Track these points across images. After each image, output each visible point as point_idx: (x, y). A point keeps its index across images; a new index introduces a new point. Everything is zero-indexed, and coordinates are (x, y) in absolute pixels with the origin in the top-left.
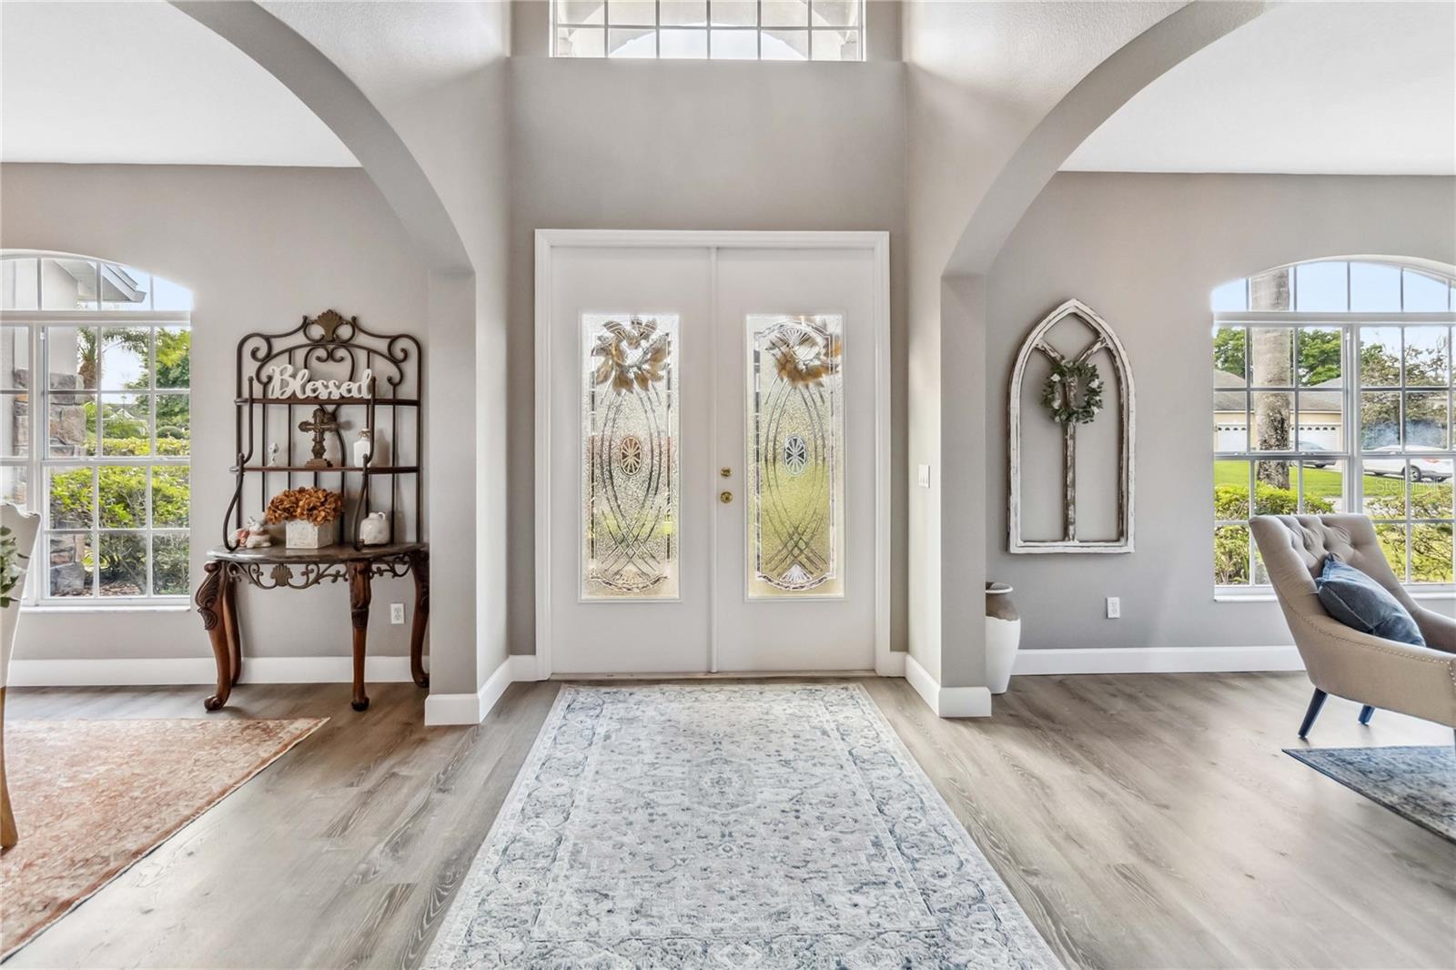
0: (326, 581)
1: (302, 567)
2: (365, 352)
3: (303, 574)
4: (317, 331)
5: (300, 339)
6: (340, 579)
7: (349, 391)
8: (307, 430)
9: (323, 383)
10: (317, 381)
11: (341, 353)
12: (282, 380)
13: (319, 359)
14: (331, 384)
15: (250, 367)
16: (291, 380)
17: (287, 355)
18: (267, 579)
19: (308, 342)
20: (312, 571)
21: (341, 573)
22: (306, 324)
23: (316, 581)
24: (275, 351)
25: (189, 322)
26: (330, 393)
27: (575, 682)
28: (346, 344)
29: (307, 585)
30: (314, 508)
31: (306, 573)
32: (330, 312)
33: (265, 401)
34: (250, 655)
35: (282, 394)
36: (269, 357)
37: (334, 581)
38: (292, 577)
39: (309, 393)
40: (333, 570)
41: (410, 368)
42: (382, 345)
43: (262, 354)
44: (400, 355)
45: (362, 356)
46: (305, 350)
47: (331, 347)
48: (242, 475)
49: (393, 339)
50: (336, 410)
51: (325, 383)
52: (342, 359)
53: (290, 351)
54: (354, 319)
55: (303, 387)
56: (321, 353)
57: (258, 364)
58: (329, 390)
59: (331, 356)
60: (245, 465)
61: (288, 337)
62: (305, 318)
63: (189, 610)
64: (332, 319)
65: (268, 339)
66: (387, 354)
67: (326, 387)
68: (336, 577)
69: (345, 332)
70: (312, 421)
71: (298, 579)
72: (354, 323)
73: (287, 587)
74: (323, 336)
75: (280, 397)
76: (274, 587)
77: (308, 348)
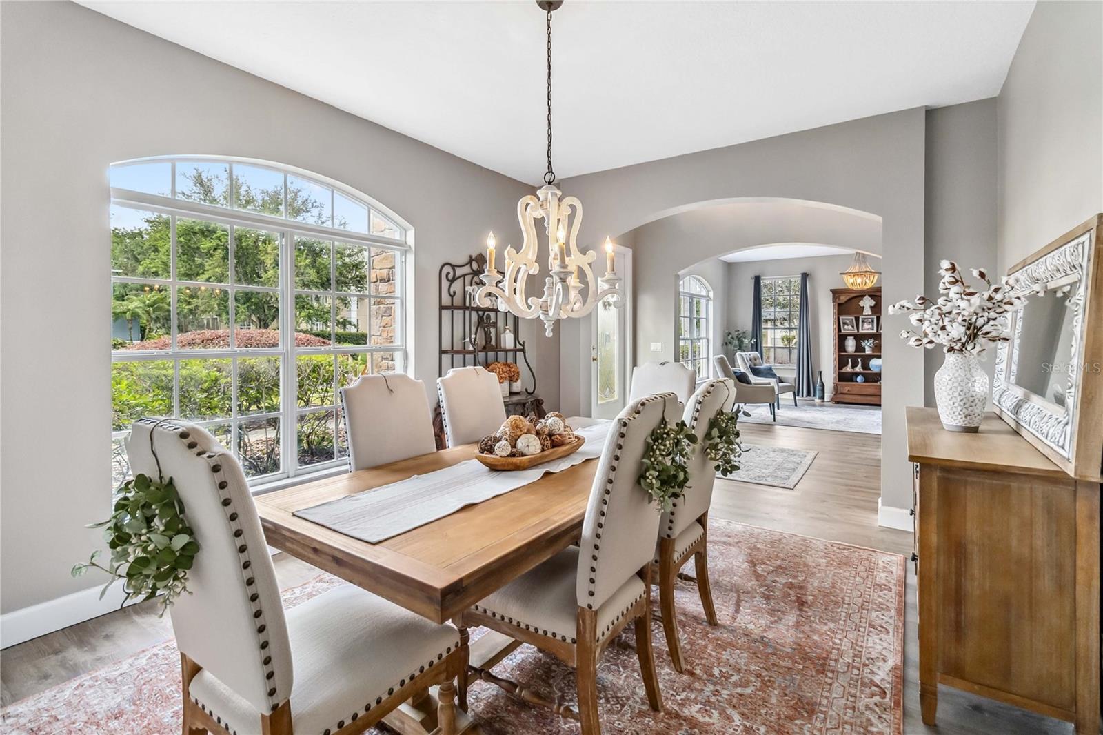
4: (475, 266)
5: (468, 269)
13: (476, 283)
15: (445, 284)
19: (471, 272)
22: (471, 260)
24: (457, 275)
32: (480, 254)
33: (452, 307)
36: (454, 279)
43: (450, 277)
53: (464, 276)
57: (449, 284)
61: (463, 267)
62: (471, 257)
65: (453, 267)
70: (486, 322)
74: (477, 269)
75: (459, 305)
77: (471, 276)
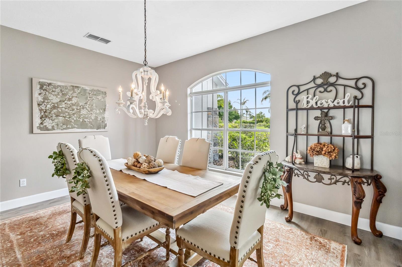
0: (340, 184)
1: (329, 176)
2: (343, 87)
3: (329, 179)
4: (319, 81)
5: (312, 85)
6: (346, 184)
7: (338, 103)
8: (318, 120)
9: (325, 101)
10: (322, 100)
11: (330, 88)
12: (307, 101)
13: (320, 92)
14: (329, 101)
15: (291, 97)
16: (311, 101)
17: (306, 91)
18: (312, 178)
19: (315, 86)
20: (333, 179)
21: (347, 181)
22: (315, 79)
23: (335, 183)
24: (301, 91)
26: (329, 104)
28: (333, 85)
29: (330, 184)
30: (331, 152)
31: (330, 179)
32: (325, 72)
33: (297, 109)
35: (307, 106)
36: (299, 93)
37: (343, 184)
38: (324, 180)
39: (319, 105)
40: (343, 180)
41: (368, 92)
42: (352, 83)
43: (296, 92)
44: (362, 86)
45: (341, 89)
47: (326, 87)
49: (358, 79)
50: (328, 112)
51: (326, 101)
52: (331, 91)
53: (307, 90)
54: (337, 73)
55: (316, 103)
56: (322, 89)
57: (295, 96)
58: (328, 104)
59: (326, 90)
61: (307, 85)
62: (314, 77)
64: (326, 75)
65: (298, 86)
66: (355, 87)
67: (327, 102)
68: (344, 183)
69: (332, 80)
70: (320, 116)
71: (326, 181)
72: (337, 76)
73: (321, 183)
74: (323, 82)
75: (306, 107)
76: (315, 182)
77: (315, 89)
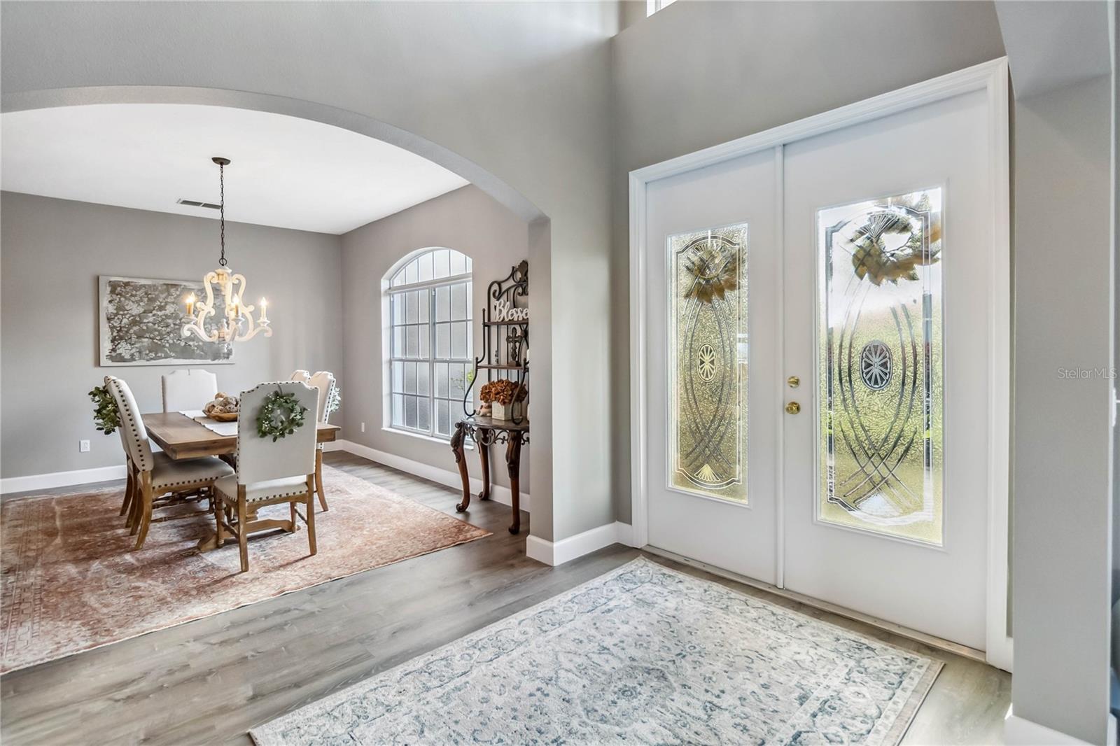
4: (518, 276)
7: (526, 315)
8: (510, 342)
9: (516, 310)
10: (513, 309)
12: (499, 309)
13: (519, 294)
16: (503, 309)
17: (506, 293)
19: (515, 283)
21: (506, 438)
22: (514, 272)
24: (502, 291)
25: (471, 278)
27: (652, 555)
32: (524, 262)
33: (497, 324)
34: (495, 483)
35: (500, 318)
36: (500, 296)
39: (510, 317)
43: (497, 294)
46: (513, 289)
47: (524, 285)
48: (477, 370)
53: (508, 290)
55: (508, 314)
56: (520, 290)
57: (496, 300)
59: (523, 292)
60: (479, 365)
62: (513, 268)
63: (472, 450)
64: (524, 266)
65: (500, 283)
67: (517, 312)
70: (511, 335)
74: (521, 278)
75: (498, 321)
77: (515, 287)
